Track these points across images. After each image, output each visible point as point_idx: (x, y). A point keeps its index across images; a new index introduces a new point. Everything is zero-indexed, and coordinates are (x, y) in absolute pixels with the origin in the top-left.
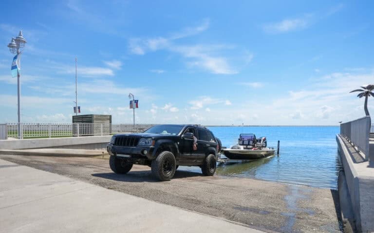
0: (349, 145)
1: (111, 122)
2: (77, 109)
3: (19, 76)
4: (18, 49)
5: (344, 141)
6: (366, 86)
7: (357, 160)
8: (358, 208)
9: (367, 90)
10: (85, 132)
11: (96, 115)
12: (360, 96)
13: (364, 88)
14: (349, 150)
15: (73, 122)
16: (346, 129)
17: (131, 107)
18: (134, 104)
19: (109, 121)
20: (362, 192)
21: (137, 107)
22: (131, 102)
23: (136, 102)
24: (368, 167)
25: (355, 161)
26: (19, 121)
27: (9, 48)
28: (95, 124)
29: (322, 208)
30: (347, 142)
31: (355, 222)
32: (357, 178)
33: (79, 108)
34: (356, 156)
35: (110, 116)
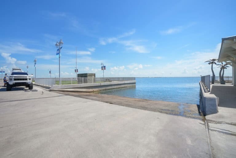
0: (204, 86)
1: (95, 77)
2: (76, 71)
3: (60, 58)
4: (60, 46)
5: (202, 85)
6: (212, 59)
7: (206, 92)
8: (205, 107)
9: (212, 61)
10: (85, 82)
11: (89, 74)
12: (209, 64)
13: (211, 60)
14: (203, 88)
15: (78, 77)
16: (203, 79)
17: (102, 69)
18: (104, 68)
19: (94, 76)
20: (206, 102)
21: (105, 69)
22: (102, 67)
23: (105, 67)
24: (210, 94)
25: (205, 92)
26: (60, 77)
27: (56, 46)
28: (88, 78)
29: (193, 110)
30: (203, 85)
31: (204, 112)
32: (205, 97)
33: (77, 70)
34: (206, 90)
35: (95, 74)
